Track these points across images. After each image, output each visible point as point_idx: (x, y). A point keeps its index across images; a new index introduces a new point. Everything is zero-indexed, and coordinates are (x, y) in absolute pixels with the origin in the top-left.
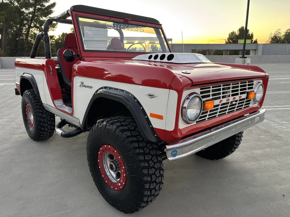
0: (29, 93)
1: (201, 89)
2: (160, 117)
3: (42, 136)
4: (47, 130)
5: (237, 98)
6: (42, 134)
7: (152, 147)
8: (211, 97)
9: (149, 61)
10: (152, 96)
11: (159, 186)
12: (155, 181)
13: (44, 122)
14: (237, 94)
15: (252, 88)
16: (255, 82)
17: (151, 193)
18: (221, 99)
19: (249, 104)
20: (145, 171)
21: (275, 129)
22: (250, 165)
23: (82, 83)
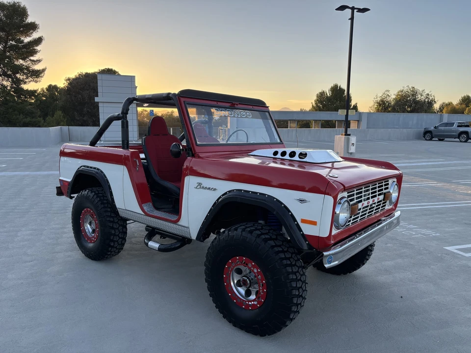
1: (348, 193)
2: (313, 223)
3: (109, 253)
4: (117, 245)
5: (376, 200)
8: (355, 201)
9: (274, 158)
10: (303, 201)
11: (304, 301)
12: (301, 296)
13: (114, 235)
14: (375, 196)
15: (387, 188)
16: (390, 181)
17: (297, 309)
18: (363, 202)
19: (385, 206)
21: (403, 234)
22: (383, 278)
23: (200, 184)
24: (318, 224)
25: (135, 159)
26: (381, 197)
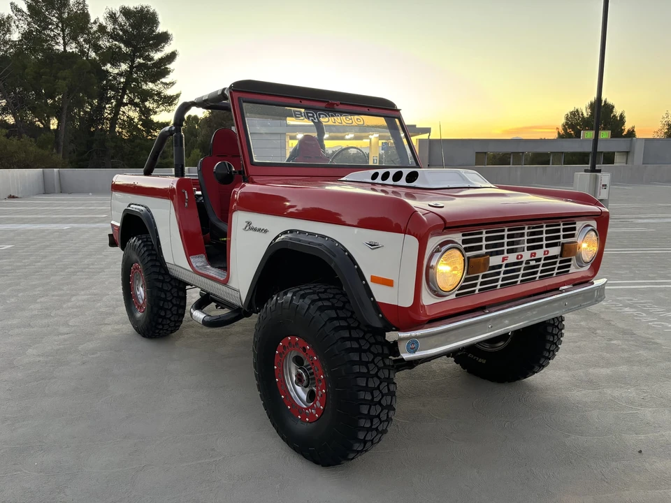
0: (140, 242)
1: (463, 235)
2: (389, 283)
3: (160, 327)
4: (170, 315)
5: (540, 253)
6: (160, 324)
7: (376, 339)
8: (484, 251)
9: (374, 184)
10: (374, 245)
11: (388, 413)
12: (379, 403)
13: (165, 300)
14: (540, 247)
15: (573, 236)
16: (579, 224)
17: (372, 425)
18: (506, 255)
19: (569, 266)
20: (362, 382)
23: (249, 223)
24: (395, 284)
25: (183, 191)
26: (555, 251)
